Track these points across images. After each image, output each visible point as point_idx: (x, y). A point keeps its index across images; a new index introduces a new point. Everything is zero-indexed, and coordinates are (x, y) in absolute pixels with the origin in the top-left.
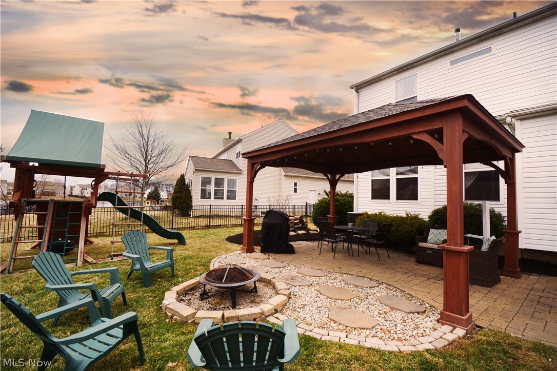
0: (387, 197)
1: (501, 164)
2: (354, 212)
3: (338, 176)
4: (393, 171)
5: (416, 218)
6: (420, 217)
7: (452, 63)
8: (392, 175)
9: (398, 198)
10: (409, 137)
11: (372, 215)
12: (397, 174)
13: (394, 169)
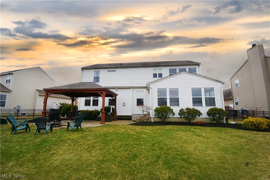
0: (90, 105)
1: (114, 98)
2: (78, 110)
3: (75, 98)
4: (92, 98)
5: (97, 111)
6: (98, 110)
7: (108, 71)
8: (92, 99)
9: (93, 105)
10: (97, 93)
11: (85, 111)
12: (93, 98)
13: (92, 97)
